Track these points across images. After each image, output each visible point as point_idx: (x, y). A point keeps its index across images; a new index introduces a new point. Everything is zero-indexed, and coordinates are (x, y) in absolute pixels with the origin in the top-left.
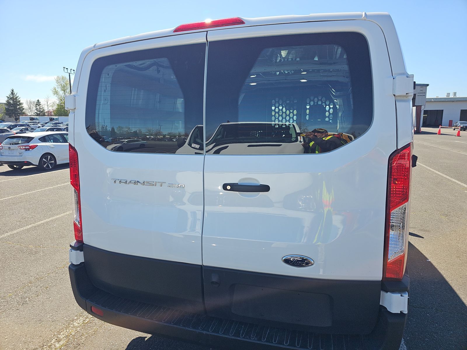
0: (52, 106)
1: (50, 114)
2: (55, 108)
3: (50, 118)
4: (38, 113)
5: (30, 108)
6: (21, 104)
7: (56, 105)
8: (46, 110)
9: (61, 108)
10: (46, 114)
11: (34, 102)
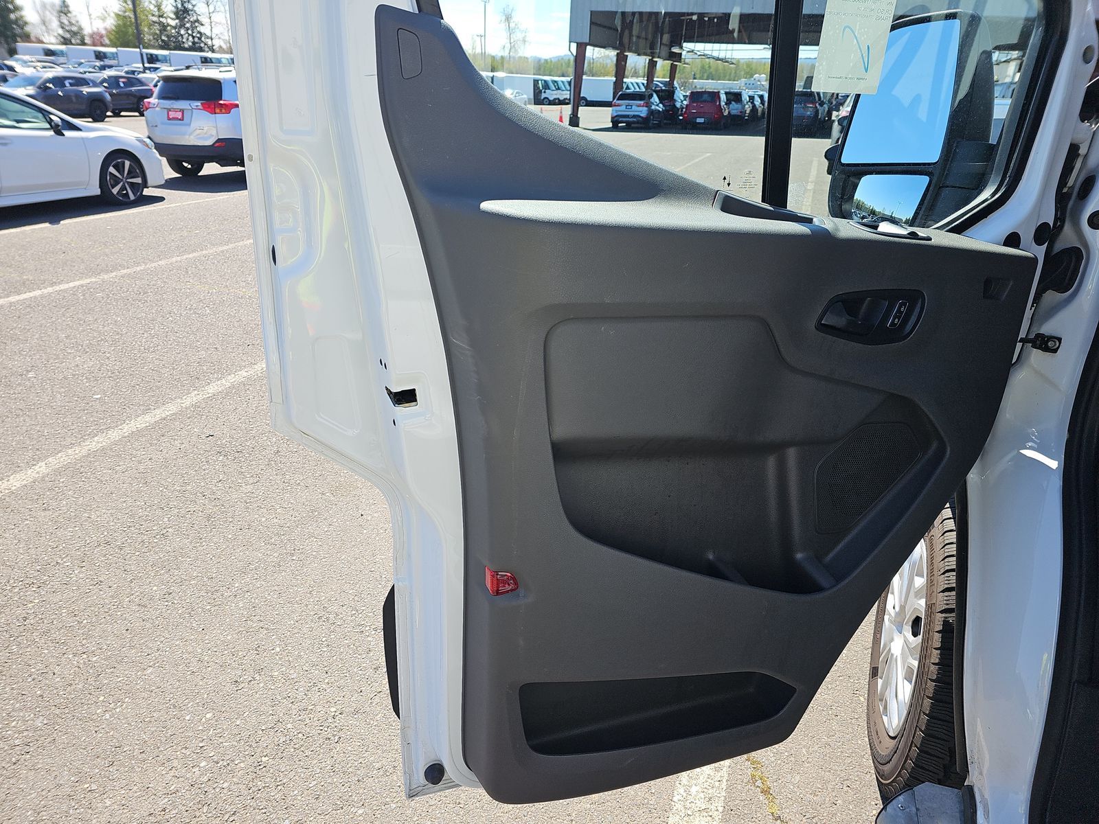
0: (104, 19)
1: (97, 39)
2: (111, 23)
3: (95, 52)
4: (68, 36)
5: (44, 23)
6: (17, 9)
7: (113, 15)
8: (87, 30)
9: (125, 25)
10: (87, 40)
11: (53, 5)
